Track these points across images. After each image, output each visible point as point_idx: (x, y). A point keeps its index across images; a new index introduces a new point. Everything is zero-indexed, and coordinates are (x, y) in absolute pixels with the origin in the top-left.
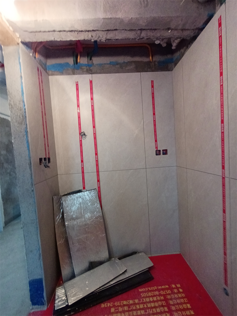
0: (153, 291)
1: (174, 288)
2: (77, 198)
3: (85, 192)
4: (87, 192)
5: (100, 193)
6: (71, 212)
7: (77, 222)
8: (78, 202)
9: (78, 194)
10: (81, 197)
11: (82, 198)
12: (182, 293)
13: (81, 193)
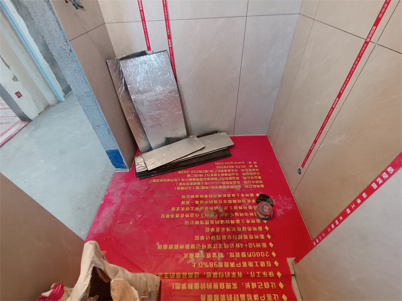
0: (229, 165)
1: (250, 164)
2: (141, 64)
3: (151, 55)
4: (154, 55)
5: (173, 58)
6: (136, 83)
7: (146, 96)
8: (143, 70)
9: (142, 58)
10: (146, 63)
11: (148, 65)
12: (257, 168)
13: (145, 56)
